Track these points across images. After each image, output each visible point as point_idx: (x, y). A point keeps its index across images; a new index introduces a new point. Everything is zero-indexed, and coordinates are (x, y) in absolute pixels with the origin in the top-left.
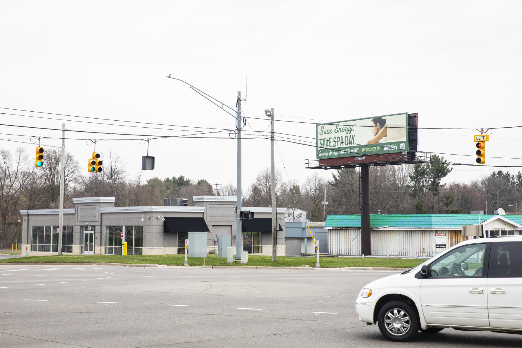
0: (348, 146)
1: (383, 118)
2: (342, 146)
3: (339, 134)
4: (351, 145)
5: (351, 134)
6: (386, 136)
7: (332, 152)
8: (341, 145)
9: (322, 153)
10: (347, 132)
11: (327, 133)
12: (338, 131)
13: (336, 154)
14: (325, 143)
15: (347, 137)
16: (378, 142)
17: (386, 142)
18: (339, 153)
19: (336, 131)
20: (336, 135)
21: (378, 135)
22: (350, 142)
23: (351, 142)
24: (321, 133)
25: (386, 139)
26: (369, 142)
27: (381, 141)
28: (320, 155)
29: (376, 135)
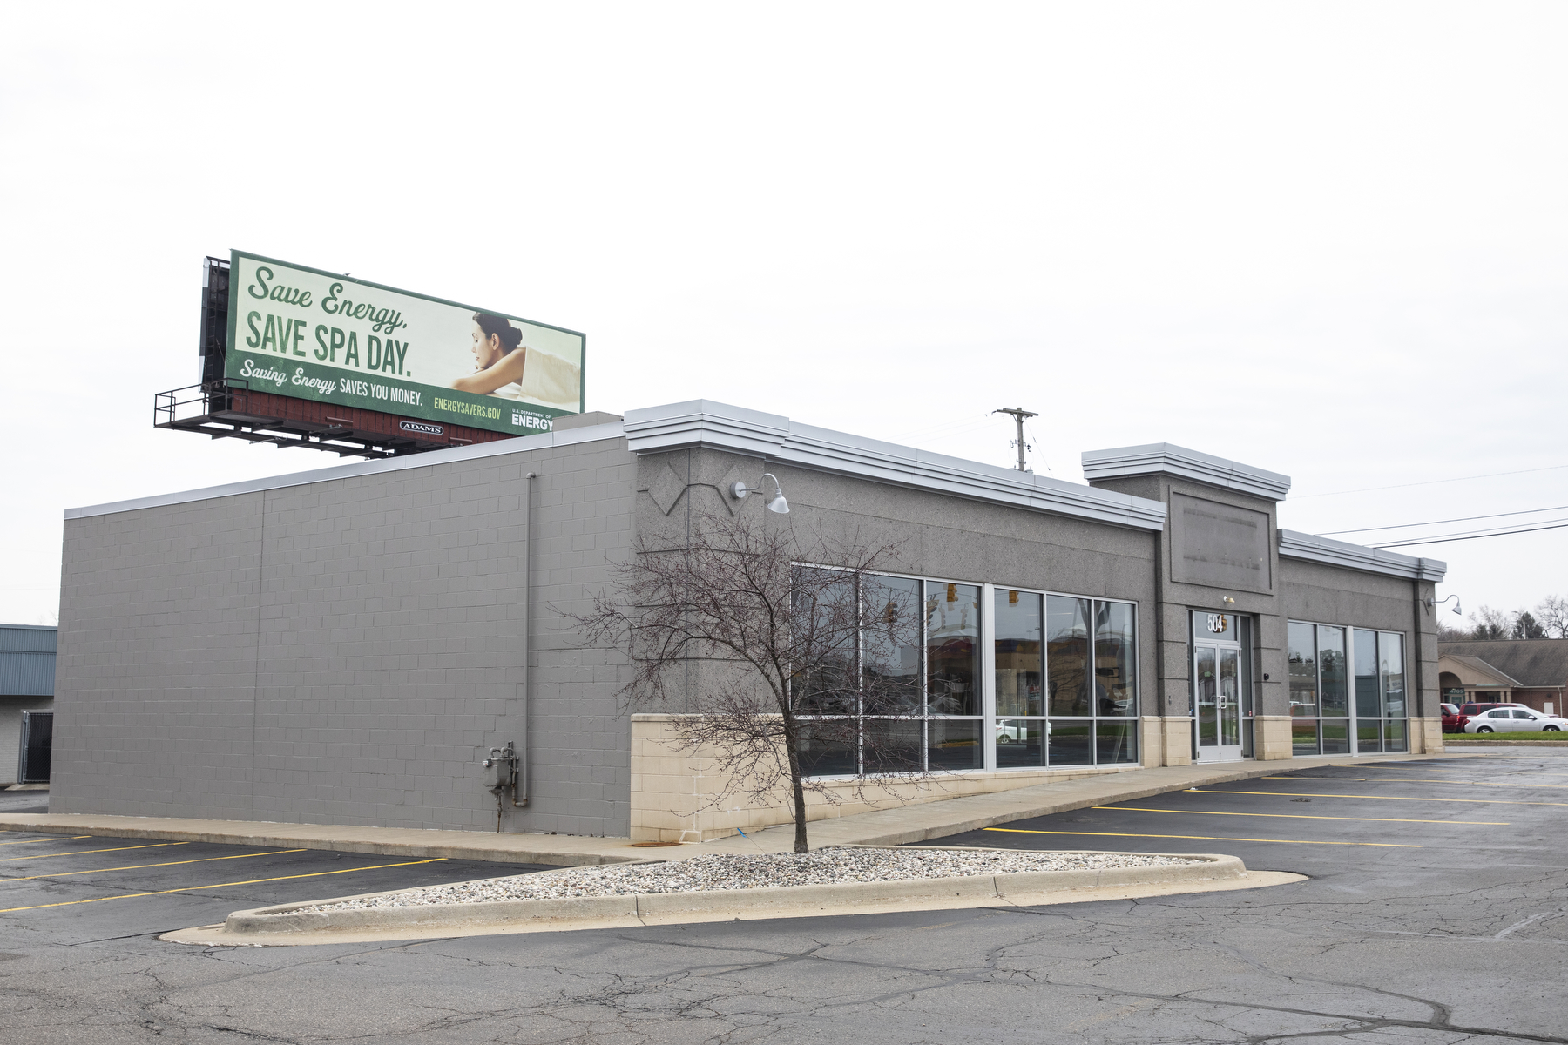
0: (379, 372)
1: (513, 324)
2: (352, 367)
3: (347, 324)
4: (388, 374)
5: (393, 337)
6: (519, 381)
7: (305, 375)
8: (347, 362)
9: (255, 367)
10: (375, 323)
11: (286, 300)
12: (336, 306)
13: (326, 388)
14: (273, 334)
15: (374, 343)
16: (492, 392)
17: (519, 399)
18: (338, 389)
19: (330, 305)
20: (332, 321)
21: (491, 369)
22: (386, 362)
23: (392, 363)
24: (259, 290)
25: (519, 390)
26: (461, 384)
27: (505, 392)
28: (246, 372)
29: (486, 368)
